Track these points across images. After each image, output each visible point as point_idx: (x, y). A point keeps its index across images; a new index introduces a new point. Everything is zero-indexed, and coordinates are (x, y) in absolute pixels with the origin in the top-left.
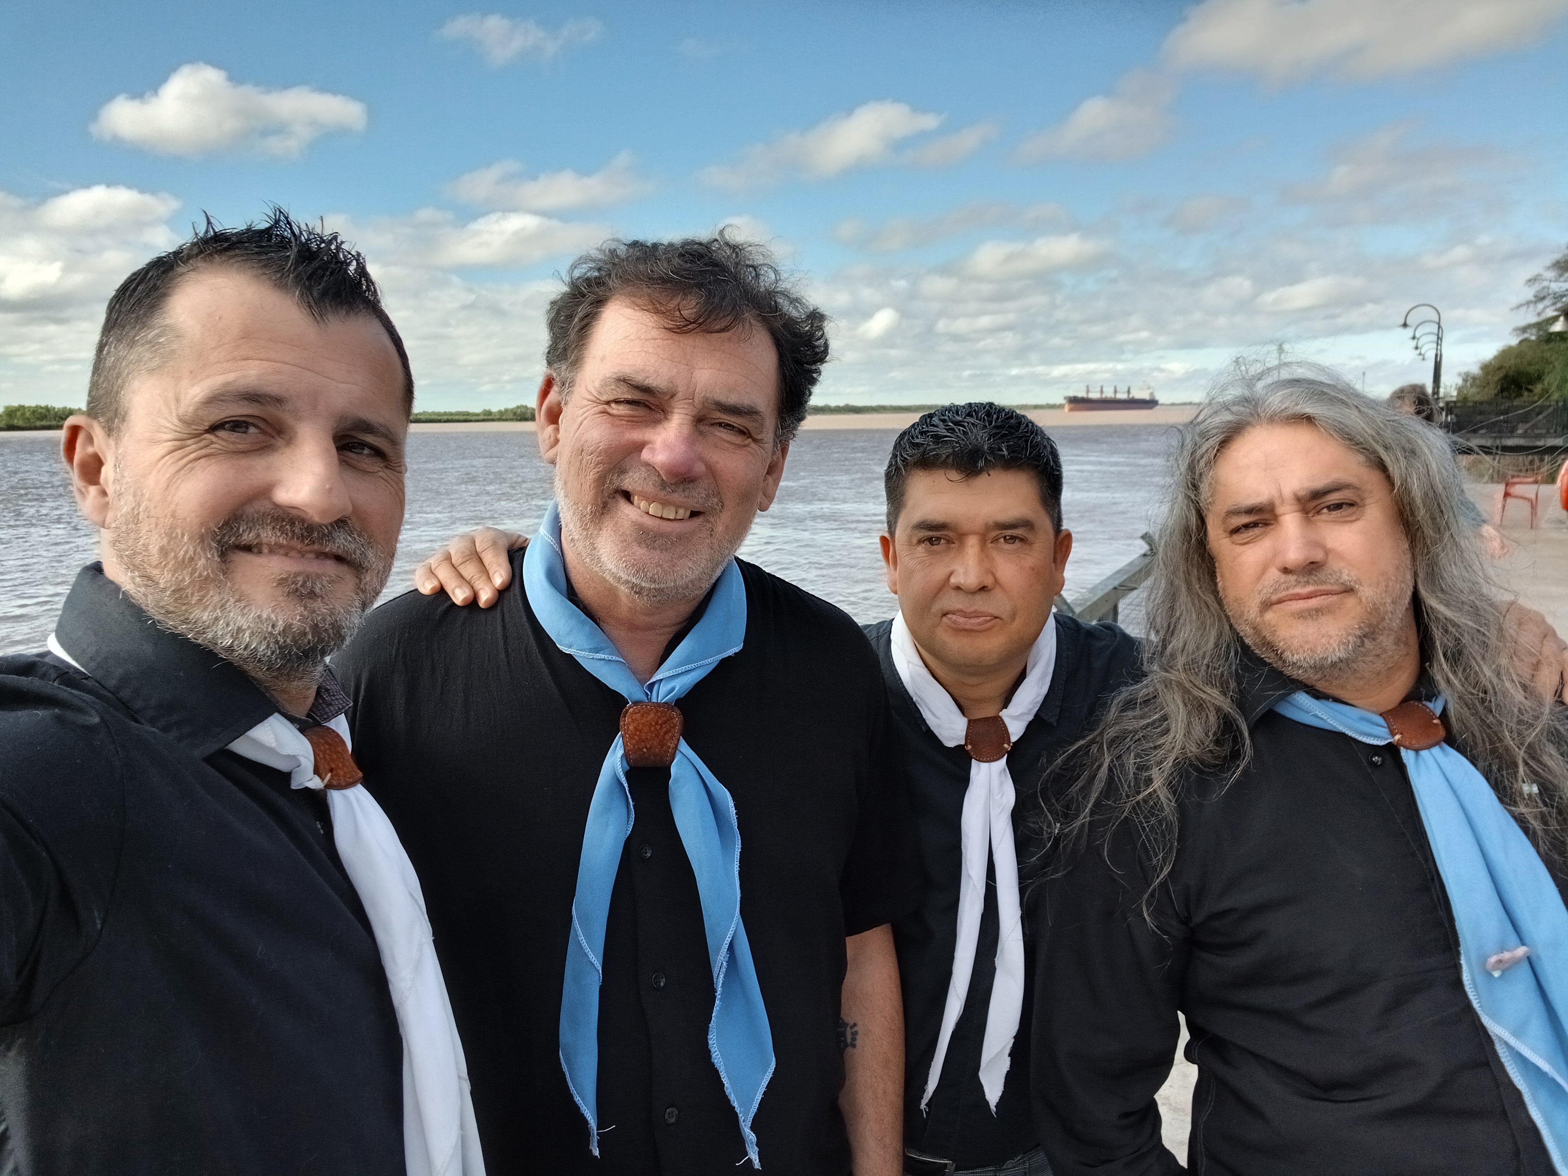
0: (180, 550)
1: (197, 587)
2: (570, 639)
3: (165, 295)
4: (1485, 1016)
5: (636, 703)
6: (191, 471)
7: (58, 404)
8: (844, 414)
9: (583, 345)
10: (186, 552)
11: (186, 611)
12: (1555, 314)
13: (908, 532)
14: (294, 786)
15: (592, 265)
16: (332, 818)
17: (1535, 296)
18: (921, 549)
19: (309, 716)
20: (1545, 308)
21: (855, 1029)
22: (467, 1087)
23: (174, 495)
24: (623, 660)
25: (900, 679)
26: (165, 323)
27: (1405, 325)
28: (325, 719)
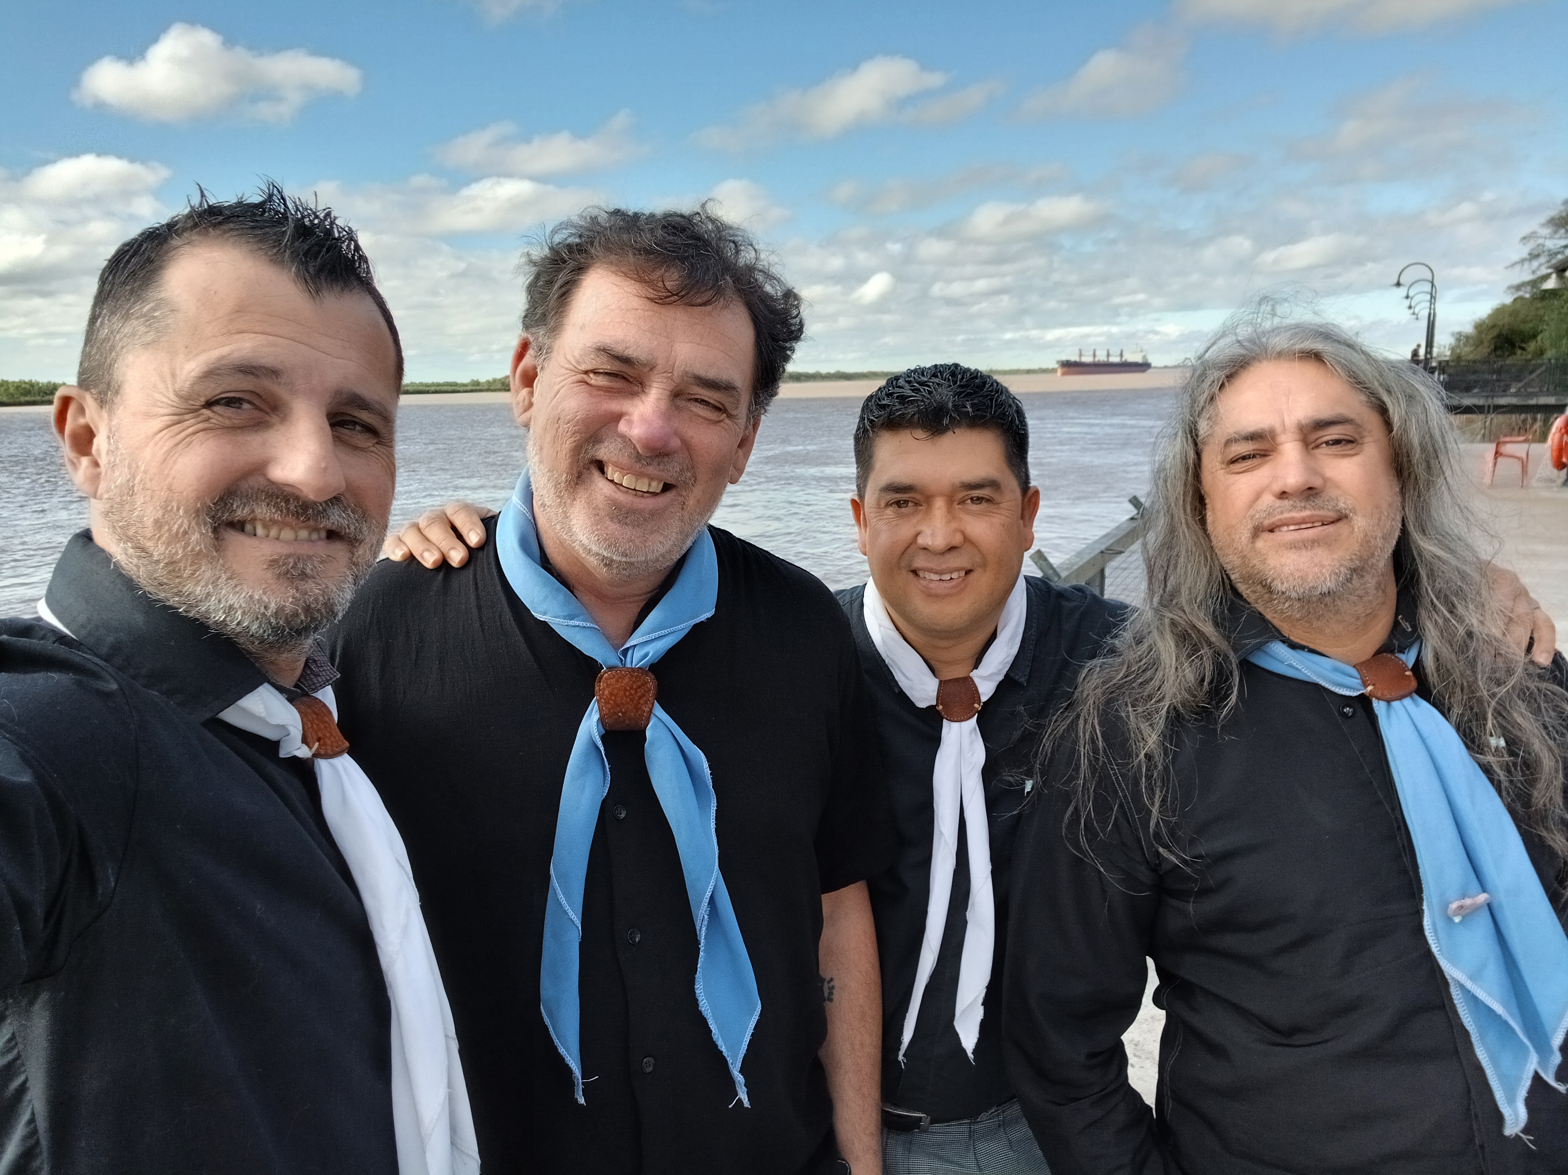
0: (175, 523)
1: (189, 562)
2: (544, 607)
3: (161, 268)
4: (1444, 960)
5: (610, 668)
6: (189, 445)
7: (42, 378)
8: (835, 380)
9: (562, 312)
10: (181, 526)
11: (180, 583)
12: (1550, 271)
13: (876, 496)
14: (283, 754)
15: (573, 231)
16: (320, 786)
17: (1530, 254)
18: (889, 512)
19: (296, 686)
20: (1540, 265)
21: (831, 984)
22: (455, 1046)
23: (171, 469)
24: (597, 627)
25: (873, 642)
26: (160, 297)
27: (1398, 284)
28: (313, 689)
